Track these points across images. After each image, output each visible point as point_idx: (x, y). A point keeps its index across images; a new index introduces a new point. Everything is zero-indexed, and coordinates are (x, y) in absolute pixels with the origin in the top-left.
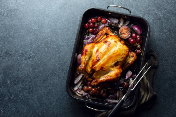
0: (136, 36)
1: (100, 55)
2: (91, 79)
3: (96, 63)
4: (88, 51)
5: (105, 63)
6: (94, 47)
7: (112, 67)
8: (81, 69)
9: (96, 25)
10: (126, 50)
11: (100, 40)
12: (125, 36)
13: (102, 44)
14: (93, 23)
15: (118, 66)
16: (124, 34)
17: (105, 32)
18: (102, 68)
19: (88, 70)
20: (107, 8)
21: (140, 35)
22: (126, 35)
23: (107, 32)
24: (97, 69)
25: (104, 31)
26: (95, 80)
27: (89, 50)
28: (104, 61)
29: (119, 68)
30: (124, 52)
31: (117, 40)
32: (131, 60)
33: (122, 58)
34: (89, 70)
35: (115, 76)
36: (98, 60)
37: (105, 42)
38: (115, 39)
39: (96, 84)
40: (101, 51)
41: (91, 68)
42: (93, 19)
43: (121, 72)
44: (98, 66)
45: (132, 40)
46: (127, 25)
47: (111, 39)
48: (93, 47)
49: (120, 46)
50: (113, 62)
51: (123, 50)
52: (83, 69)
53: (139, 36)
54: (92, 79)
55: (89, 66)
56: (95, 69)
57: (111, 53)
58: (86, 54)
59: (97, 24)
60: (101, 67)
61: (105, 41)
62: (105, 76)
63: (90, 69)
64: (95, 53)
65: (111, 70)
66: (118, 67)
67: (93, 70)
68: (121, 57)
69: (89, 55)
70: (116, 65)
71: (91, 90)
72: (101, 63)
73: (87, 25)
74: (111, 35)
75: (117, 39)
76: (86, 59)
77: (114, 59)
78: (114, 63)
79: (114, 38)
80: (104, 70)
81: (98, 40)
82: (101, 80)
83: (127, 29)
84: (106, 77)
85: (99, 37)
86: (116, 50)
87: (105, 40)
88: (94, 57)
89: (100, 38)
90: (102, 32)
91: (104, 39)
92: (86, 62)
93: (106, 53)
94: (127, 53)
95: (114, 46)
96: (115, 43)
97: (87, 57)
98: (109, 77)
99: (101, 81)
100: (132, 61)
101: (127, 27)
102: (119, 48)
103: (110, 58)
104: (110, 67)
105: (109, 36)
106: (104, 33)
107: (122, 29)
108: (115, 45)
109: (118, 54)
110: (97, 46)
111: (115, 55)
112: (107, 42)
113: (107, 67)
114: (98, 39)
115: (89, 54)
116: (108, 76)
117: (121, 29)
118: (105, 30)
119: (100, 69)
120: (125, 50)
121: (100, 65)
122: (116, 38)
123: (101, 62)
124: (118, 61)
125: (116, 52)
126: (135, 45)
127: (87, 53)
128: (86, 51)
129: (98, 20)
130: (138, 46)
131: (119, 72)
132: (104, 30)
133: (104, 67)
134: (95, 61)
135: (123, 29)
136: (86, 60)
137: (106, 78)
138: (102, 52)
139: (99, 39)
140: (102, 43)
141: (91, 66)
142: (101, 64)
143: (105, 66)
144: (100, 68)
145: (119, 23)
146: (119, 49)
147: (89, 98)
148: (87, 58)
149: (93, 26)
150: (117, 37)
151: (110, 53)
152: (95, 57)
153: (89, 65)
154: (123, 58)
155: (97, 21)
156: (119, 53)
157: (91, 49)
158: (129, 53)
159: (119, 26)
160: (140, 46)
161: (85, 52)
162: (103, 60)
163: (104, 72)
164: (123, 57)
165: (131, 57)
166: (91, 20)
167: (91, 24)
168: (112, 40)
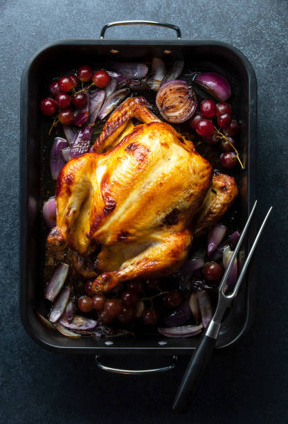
0: (214, 109)
1: (115, 194)
2: (94, 273)
3: (103, 220)
4: (77, 180)
5: (133, 219)
6: (96, 167)
7: (158, 227)
8: (57, 243)
9: (79, 97)
10: (202, 171)
11: (116, 140)
12: (177, 114)
13: (119, 156)
14: (69, 94)
15: (176, 223)
16: (172, 107)
17: (130, 113)
18: (125, 233)
19: (79, 244)
20: (103, 34)
21: (227, 102)
22: (181, 111)
23: (138, 114)
24: (109, 239)
25: (126, 113)
26: (104, 276)
27: (78, 177)
28: (127, 212)
29: (182, 232)
30: (194, 178)
31: (169, 140)
32: (219, 200)
33: (187, 199)
34: (83, 241)
35: (169, 259)
36: (110, 210)
37: (131, 148)
38: (165, 136)
39: (106, 287)
40: (116, 179)
41: (88, 237)
42: (65, 81)
43: (188, 242)
44: (109, 227)
45: (203, 124)
46: (176, 76)
47: (150, 137)
48: (92, 166)
49: (181, 158)
50: (158, 213)
51: (191, 171)
52: (62, 242)
53: (224, 105)
54: (96, 270)
55: (83, 231)
56: (101, 237)
57: (152, 184)
58: (69, 192)
59: (82, 94)
60: (122, 231)
61: (131, 145)
62: (136, 259)
63: (87, 239)
64: (99, 185)
65: (156, 241)
66: (178, 227)
67: (96, 244)
68: (187, 195)
69: (82, 194)
70: (169, 221)
71: (103, 307)
72: (119, 217)
73: (48, 103)
74: (149, 125)
75: (170, 135)
76: (70, 209)
77: (162, 202)
78: (163, 215)
79: (158, 134)
80: (132, 242)
81: (107, 143)
82: (122, 273)
83: (179, 90)
84: (138, 263)
85: (112, 133)
86: (166, 173)
87: (131, 142)
88: (97, 201)
89: (115, 135)
90: (120, 115)
91: (126, 137)
92: (70, 218)
93: (134, 184)
94: (205, 179)
95: (162, 161)
96: (164, 148)
97: (73, 201)
98: (150, 263)
99: (124, 277)
100: (224, 205)
101: (178, 84)
102: (178, 164)
103: (150, 199)
104: (151, 228)
105: (141, 128)
106: (127, 116)
107: (163, 93)
108: (164, 157)
109: (173, 184)
110: (106, 161)
111: (166, 188)
112: (136, 147)
113: (139, 230)
114: (107, 138)
115: (80, 190)
116: (146, 259)
117: (160, 94)
118: (131, 108)
119: (119, 239)
120: (197, 171)
121: (118, 224)
122: (165, 131)
123: (120, 215)
124: (178, 207)
125: (169, 180)
126: (214, 139)
127: (73, 188)
128: (70, 182)
129: (82, 79)
130: (224, 141)
131: (179, 243)
132: (127, 108)
133: (132, 231)
134: (99, 211)
135: (168, 92)
136: (71, 212)
137: (140, 265)
138: (122, 183)
139: (111, 139)
140: (120, 152)
141: (87, 229)
142: (121, 220)
143: (134, 228)
144: (119, 235)
145: (151, 75)
146: (178, 168)
147: (102, 336)
148: (72, 204)
149: (68, 104)
150: (168, 130)
151: (149, 183)
152: (100, 198)
153: (82, 226)
154: (193, 199)
155: (79, 82)
156: (177, 180)
157: (85, 172)
158: (211, 178)
159: (155, 86)
160: (230, 139)
161: (65, 185)
162: (127, 209)
163: (133, 248)
164: (192, 195)
165: (218, 193)
166: (60, 83)
167: (62, 97)
168: (153, 139)
